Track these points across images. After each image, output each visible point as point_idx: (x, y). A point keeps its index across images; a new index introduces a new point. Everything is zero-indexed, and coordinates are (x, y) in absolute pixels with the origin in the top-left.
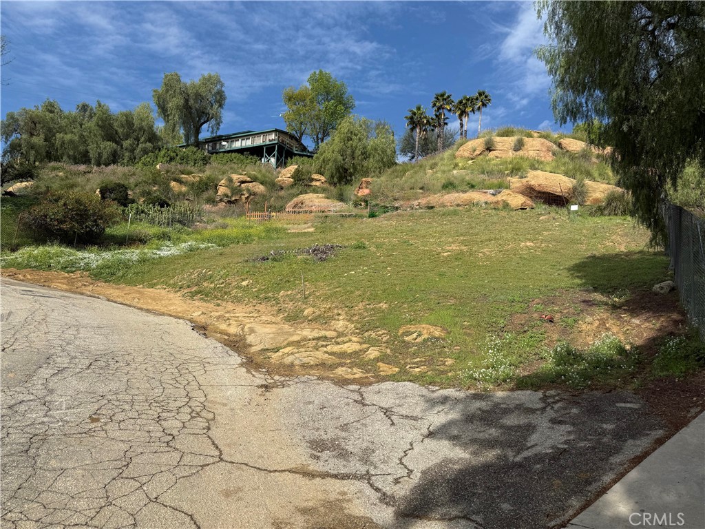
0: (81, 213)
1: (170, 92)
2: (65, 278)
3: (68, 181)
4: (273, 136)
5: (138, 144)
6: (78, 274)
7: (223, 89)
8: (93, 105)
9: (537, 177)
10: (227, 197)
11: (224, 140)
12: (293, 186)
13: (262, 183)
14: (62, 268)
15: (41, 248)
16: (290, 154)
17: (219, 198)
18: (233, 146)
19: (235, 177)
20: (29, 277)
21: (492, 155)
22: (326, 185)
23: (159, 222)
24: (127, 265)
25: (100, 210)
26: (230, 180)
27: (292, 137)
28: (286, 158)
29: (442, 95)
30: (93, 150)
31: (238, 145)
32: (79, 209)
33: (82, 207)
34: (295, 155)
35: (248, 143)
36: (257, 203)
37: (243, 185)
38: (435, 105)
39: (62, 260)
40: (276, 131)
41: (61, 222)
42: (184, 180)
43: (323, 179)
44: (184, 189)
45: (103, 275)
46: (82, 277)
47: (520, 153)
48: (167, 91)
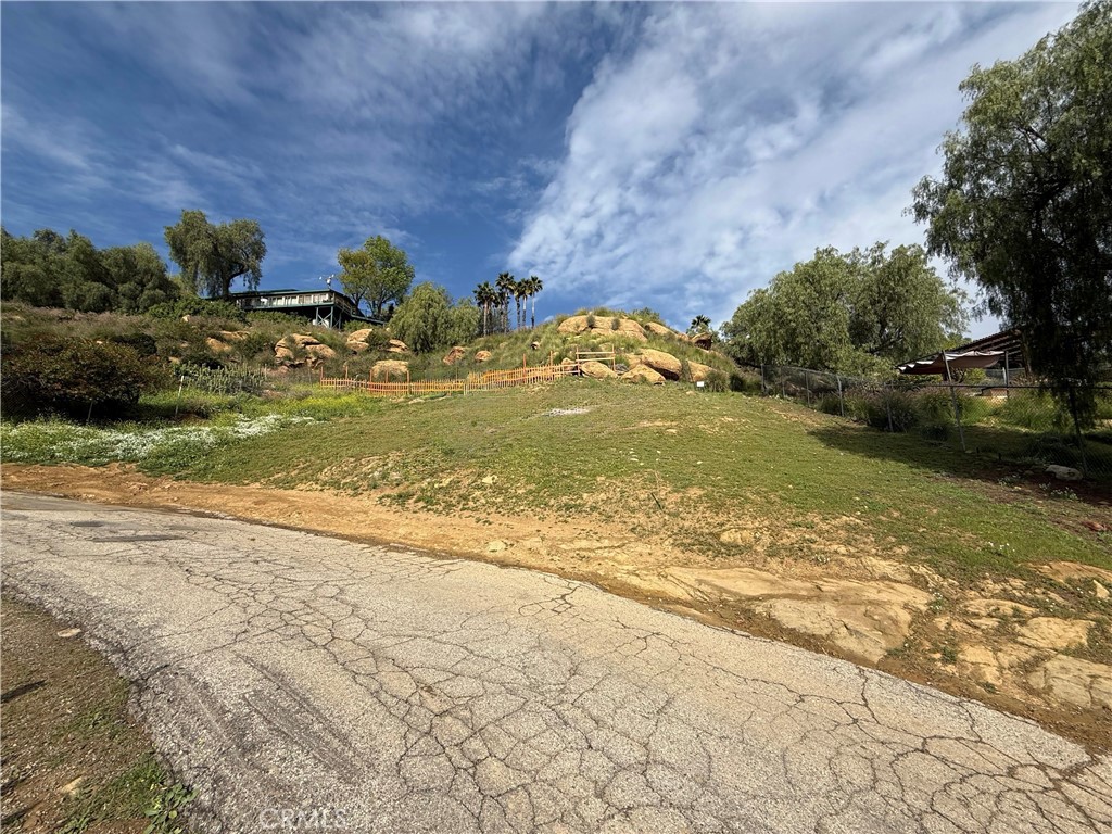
0: (106, 373)
1: (192, 233)
2: (94, 476)
3: (33, 328)
4: (327, 297)
5: (142, 291)
6: (115, 468)
7: (263, 240)
8: (64, 233)
9: (652, 354)
10: (290, 359)
11: (264, 297)
12: (368, 351)
13: (331, 347)
14: (80, 459)
15: (25, 427)
16: (347, 318)
17: (279, 361)
18: (275, 303)
19: (298, 337)
20: (14, 478)
21: (594, 332)
22: (408, 352)
23: (214, 388)
24: (198, 450)
25: (139, 369)
26: (292, 341)
27: (347, 299)
28: (343, 321)
29: (506, 276)
30: (68, 290)
31: (281, 303)
32: (101, 367)
33: (108, 363)
34: (353, 319)
35: (295, 302)
36: (328, 368)
37: (308, 347)
38: (499, 284)
39: (74, 445)
40: (331, 292)
41: (67, 384)
42: (227, 337)
43: (403, 345)
44: (227, 348)
45: (165, 468)
46: (125, 473)
47: (619, 332)
48: (187, 231)
